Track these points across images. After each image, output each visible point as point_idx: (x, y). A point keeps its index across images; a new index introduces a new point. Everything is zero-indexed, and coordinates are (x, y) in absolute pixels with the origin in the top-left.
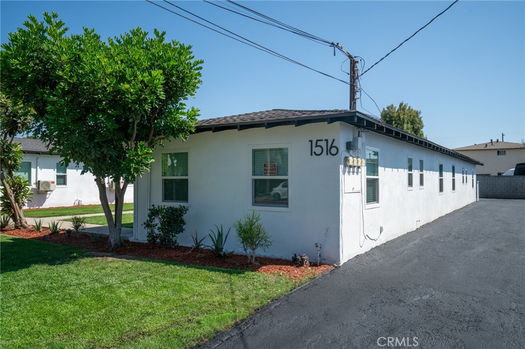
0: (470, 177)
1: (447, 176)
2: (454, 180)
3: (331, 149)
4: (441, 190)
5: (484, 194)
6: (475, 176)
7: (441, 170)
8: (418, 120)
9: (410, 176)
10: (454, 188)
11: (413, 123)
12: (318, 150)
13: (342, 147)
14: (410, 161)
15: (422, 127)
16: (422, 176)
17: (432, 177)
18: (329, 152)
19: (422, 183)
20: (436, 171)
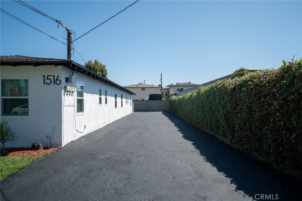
0: (129, 100)
1: (119, 99)
2: (122, 102)
3: (56, 81)
4: (116, 106)
5: (136, 110)
6: (132, 100)
7: (116, 96)
8: (104, 70)
9: (100, 99)
10: (122, 106)
11: (102, 71)
12: (49, 82)
13: (63, 81)
14: (100, 90)
15: (107, 74)
16: (106, 99)
17: (111, 99)
18: (55, 82)
19: (106, 103)
20: (113, 97)
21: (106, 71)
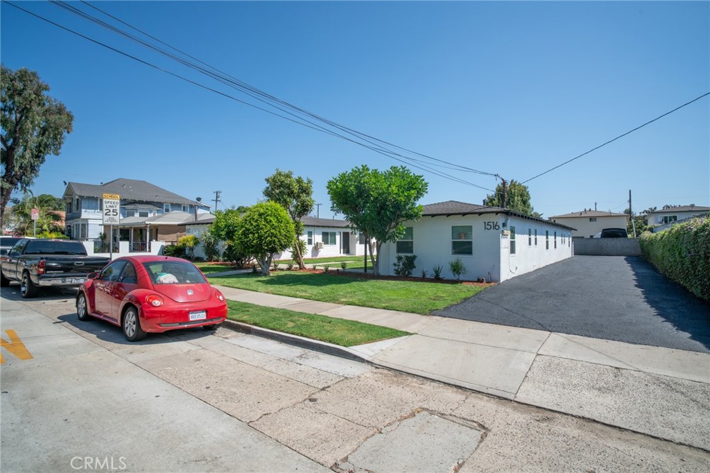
0: (567, 239)
1: (551, 238)
2: (555, 242)
3: (495, 227)
4: (547, 248)
5: (577, 252)
6: (571, 238)
7: (547, 234)
8: (525, 193)
9: (530, 239)
10: (555, 247)
11: (522, 196)
12: (489, 227)
13: (501, 226)
14: (530, 230)
15: (530, 198)
16: (536, 239)
17: (542, 239)
18: (494, 228)
19: (536, 244)
20: (543, 235)
21: (528, 194)
